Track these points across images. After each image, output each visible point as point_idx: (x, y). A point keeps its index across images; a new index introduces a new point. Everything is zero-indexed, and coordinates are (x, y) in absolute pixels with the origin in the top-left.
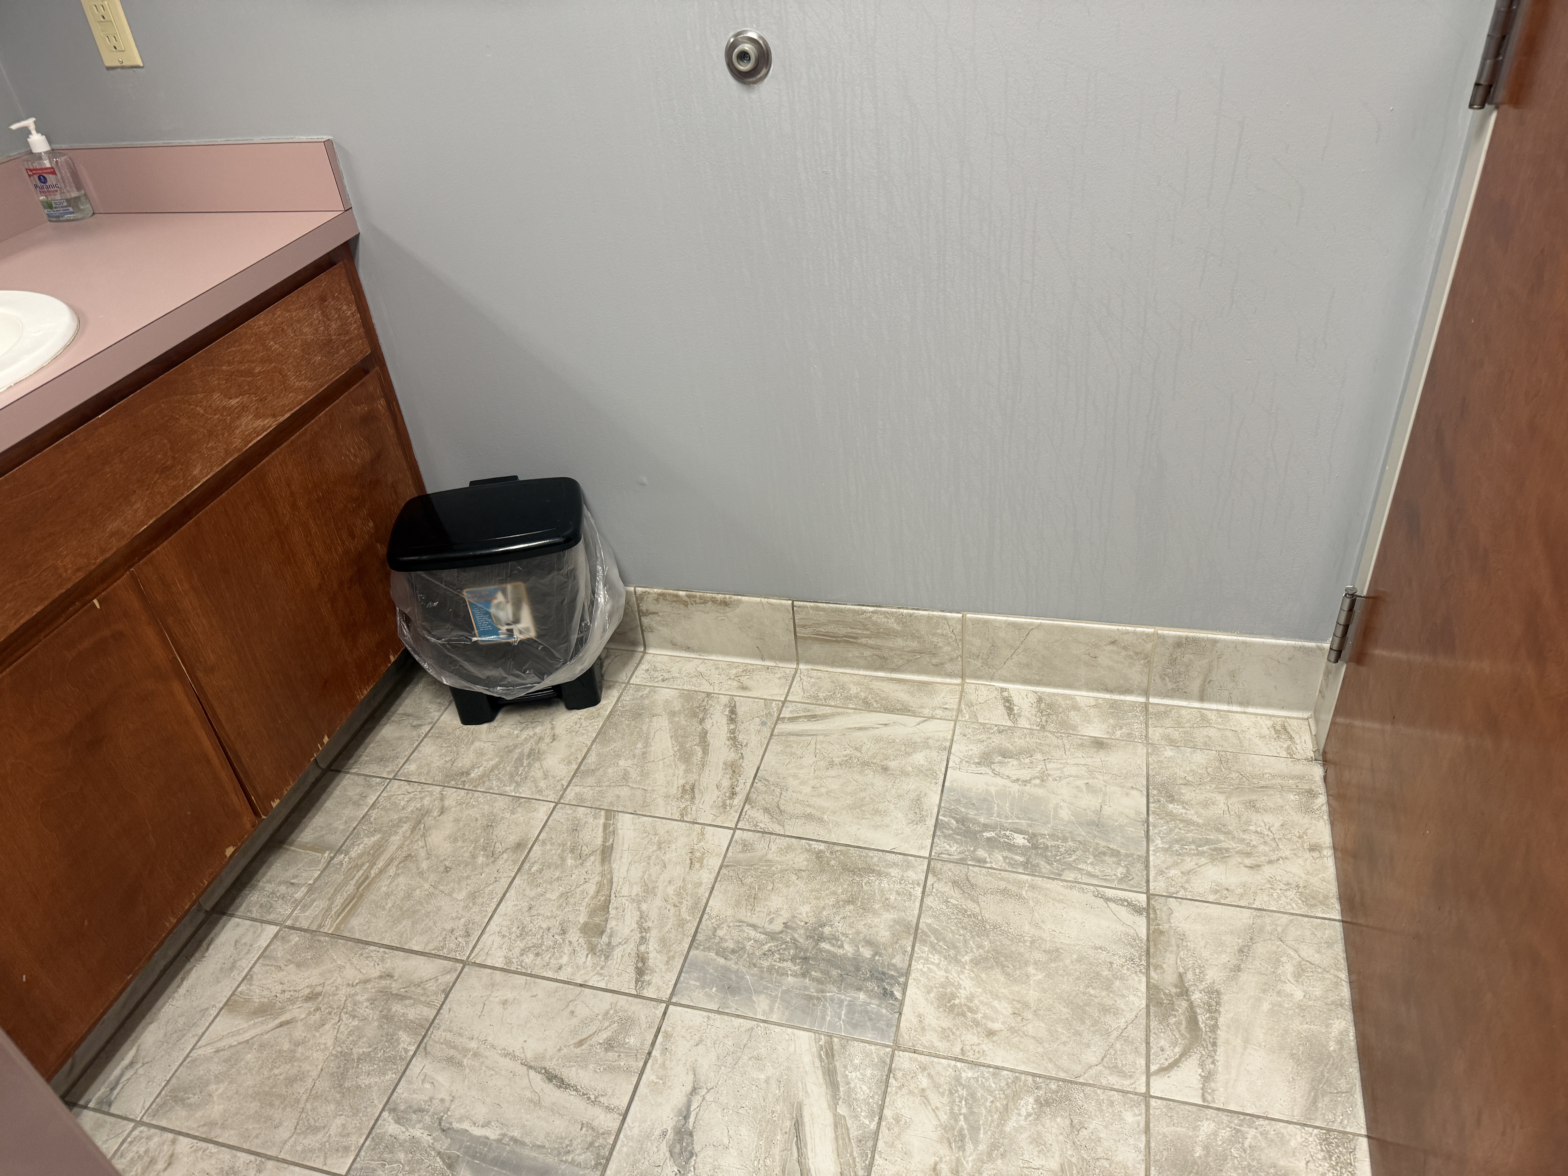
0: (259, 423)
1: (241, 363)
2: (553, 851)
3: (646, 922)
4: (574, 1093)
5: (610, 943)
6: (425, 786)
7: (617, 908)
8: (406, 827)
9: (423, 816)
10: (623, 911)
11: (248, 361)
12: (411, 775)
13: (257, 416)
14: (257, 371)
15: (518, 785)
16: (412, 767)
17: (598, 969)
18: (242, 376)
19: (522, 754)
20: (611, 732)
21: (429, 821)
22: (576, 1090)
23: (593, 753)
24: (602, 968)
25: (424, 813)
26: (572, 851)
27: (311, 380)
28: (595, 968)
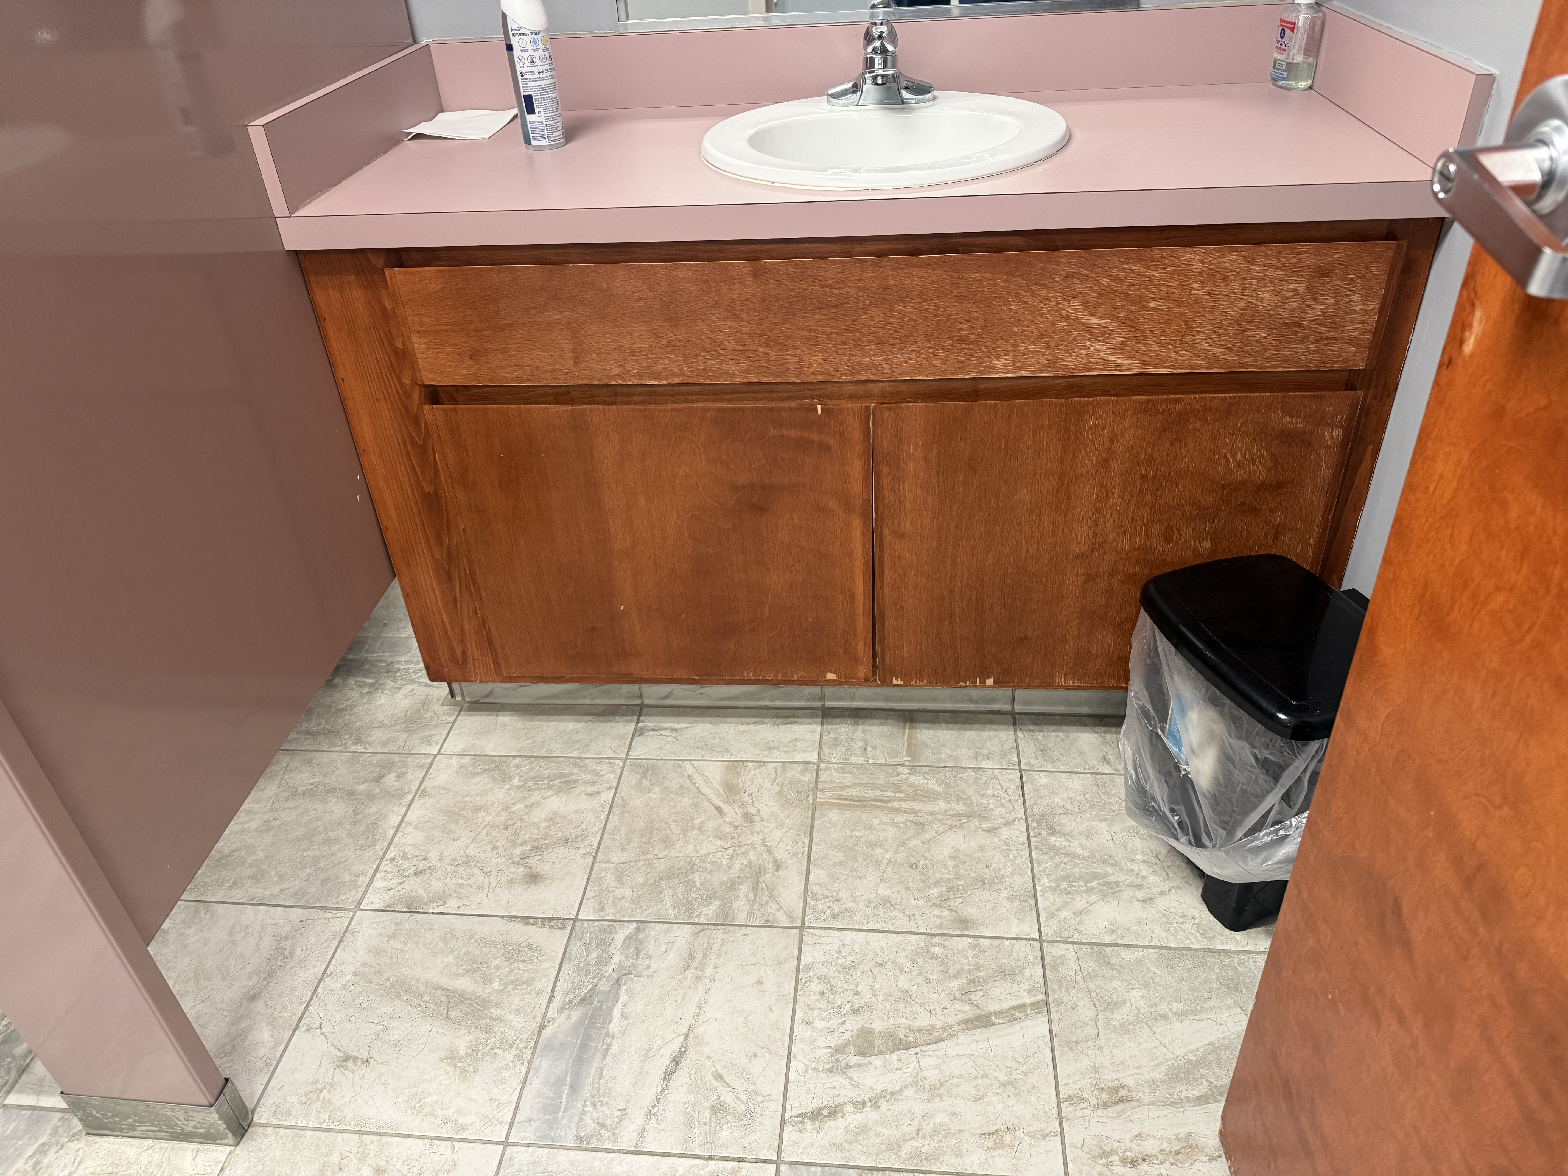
0: (1117, 359)
1: (1134, 286)
2: (965, 961)
3: (887, 1101)
4: (660, 1089)
5: (850, 1067)
6: (1021, 802)
7: (900, 1060)
8: (960, 807)
9: (979, 816)
10: (897, 1069)
11: (1146, 289)
12: (1032, 783)
13: (1118, 349)
14: (1152, 305)
15: (1053, 890)
16: (1043, 779)
17: (813, 1065)
18: (1125, 300)
19: (1106, 875)
20: (1188, 963)
21: (974, 823)
22: (663, 1090)
23: (1139, 953)
24: (814, 1069)
25: (983, 815)
26: (972, 981)
27: (1230, 351)
28: (813, 1062)
